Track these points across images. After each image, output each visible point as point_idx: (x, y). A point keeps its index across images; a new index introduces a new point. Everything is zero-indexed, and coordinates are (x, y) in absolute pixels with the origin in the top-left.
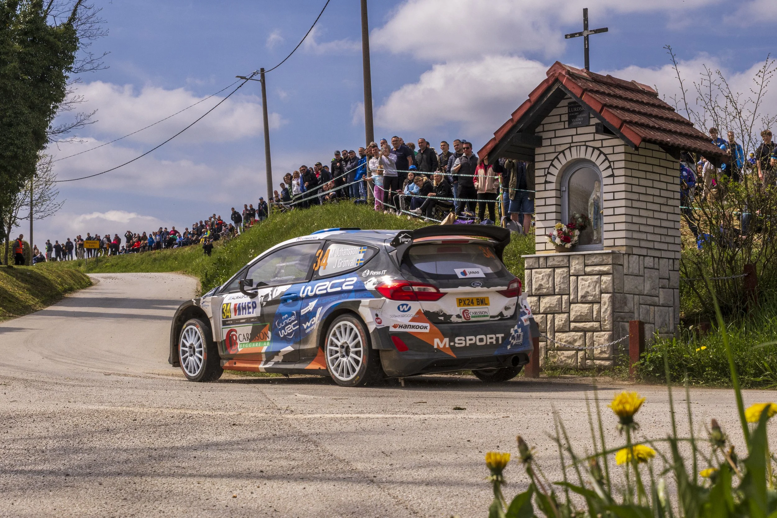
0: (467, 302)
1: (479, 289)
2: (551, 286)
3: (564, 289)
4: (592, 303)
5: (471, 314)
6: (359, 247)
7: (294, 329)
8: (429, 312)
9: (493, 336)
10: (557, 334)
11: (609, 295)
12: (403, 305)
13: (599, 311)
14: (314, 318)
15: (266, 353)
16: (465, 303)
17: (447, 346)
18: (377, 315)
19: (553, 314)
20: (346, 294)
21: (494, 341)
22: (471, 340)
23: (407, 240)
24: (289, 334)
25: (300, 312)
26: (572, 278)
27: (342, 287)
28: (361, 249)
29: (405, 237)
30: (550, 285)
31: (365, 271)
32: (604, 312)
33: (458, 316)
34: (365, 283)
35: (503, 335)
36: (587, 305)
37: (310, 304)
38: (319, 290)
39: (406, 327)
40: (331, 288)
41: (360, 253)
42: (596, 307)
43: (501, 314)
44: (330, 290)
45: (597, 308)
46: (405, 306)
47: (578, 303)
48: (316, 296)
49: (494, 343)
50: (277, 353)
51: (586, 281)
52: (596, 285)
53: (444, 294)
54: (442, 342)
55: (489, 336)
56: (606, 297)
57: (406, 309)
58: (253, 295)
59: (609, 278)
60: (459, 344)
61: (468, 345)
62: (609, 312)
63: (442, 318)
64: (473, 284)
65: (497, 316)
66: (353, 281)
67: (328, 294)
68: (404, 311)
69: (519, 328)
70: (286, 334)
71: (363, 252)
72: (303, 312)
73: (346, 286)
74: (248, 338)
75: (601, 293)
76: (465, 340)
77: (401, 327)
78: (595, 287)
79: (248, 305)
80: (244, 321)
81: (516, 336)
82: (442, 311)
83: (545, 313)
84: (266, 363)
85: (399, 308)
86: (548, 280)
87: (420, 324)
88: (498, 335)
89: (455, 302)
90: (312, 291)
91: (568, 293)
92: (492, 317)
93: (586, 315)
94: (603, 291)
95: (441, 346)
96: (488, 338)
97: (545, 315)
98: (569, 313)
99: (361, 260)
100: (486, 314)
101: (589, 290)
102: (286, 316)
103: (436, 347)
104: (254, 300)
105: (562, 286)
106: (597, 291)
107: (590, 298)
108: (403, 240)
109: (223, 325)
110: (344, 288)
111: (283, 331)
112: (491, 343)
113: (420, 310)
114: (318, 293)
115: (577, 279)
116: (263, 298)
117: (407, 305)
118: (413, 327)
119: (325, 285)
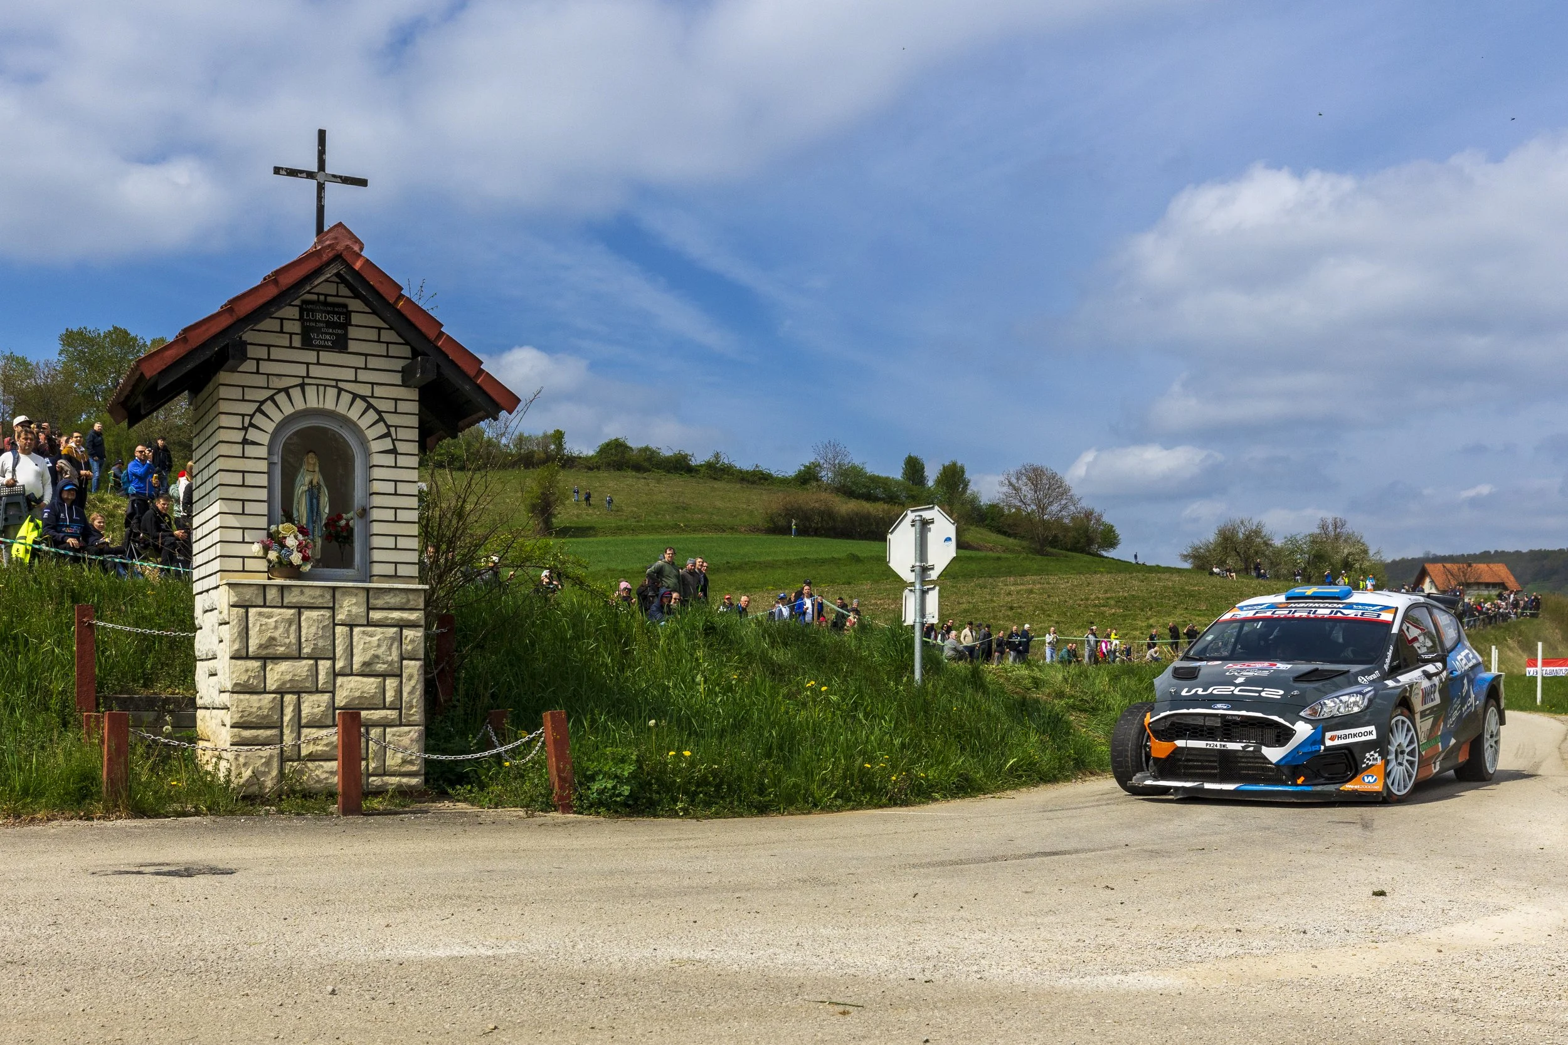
2: (294, 641)
3: (324, 648)
4: (384, 675)
10: (305, 731)
11: (418, 663)
13: (399, 691)
19: (298, 693)
26: (339, 630)
30: (293, 638)
32: (411, 693)
36: (372, 679)
42: (391, 683)
45: (395, 685)
47: (352, 674)
51: (371, 636)
52: (392, 645)
56: (413, 668)
59: (419, 634)
62: (418, 693)
75: (402, 658)
78: (390, 648)
83: (281, 692)
86: (288, 631)
91: (332, 656)
93: (373, 697)
94: (405, 656)
97: (279, 696)
98: (333, 693)
101: (380, 652)
105: (321, 643)
106: (395, 656)
107: (380, 667)
115: (351, 631)
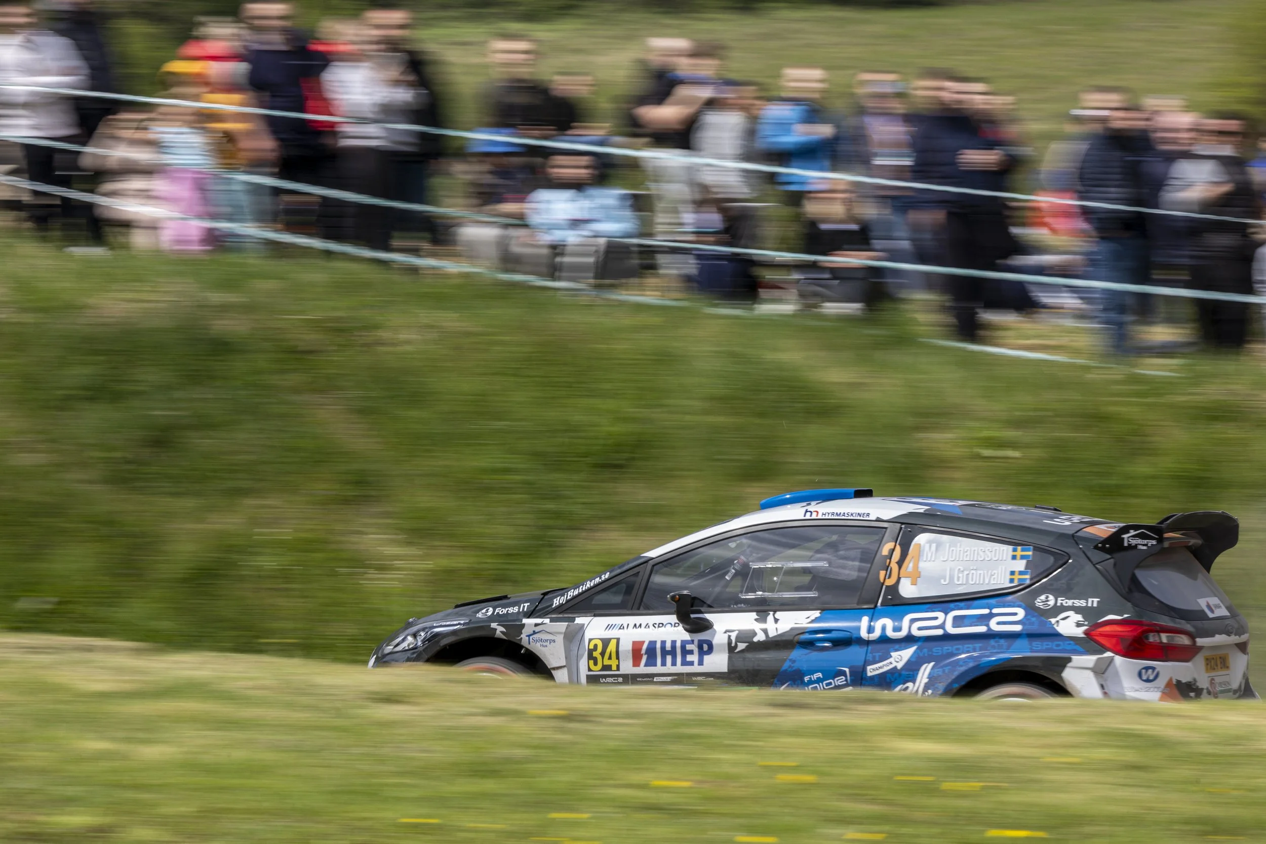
0: (1212, 663)
5: (1218, 686)
6: (1011, 548)
8: (1181, 682)
12: (1147, 668)
14: (910, 685)
16: (1211, 665)
18: (1103, 687)
20: (1002, 641)
23: (1145, 542)
25: (864, 670)
27: (988, 625)
28: (1015, 550)
29: (1142, 536)
31: (1043, 597)
33: (1208, 691)
34: (1053, 620)
37: (894, 655)
38: (920, 629)
40: (956, 624)
41: (1014, 557)
43: (1240, 687)
44: (951, 631)
46: (1150, 671)
48: (910, 639)
53: (1198, 649)
57: (1151, 678)
58: (699, 626)
63: (1193, 695)
66: (1015, 614)
67: (947, 637)
68: (1148, 681)
71: (1022, 557)
72: (873, 670)
73: (999, 624)
79: (683, 647)
80: (669, 679)
82: (1195, 682)
85: (1140, 675)
89: (1203, 664)
90: (897, 629)
99: (1021, 573)
102: (820, 675)
104: (703, 636)
108: (1134, 542)
110: (995, 627)
113: (1172, 678)
114: (916, 633)
116: (733, 636)
117: (1153, 668)
119: (935, 619)
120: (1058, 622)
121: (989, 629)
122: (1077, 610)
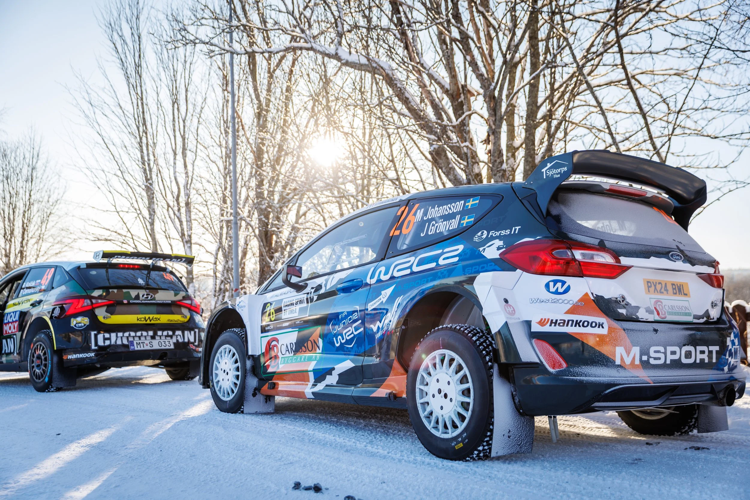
0: (659, 287)
1: (679, 265)
5: (667, 308)
7: (356, 333)
8: (602, 297)
9: (704, 348)
12: (555, 282)
14: (388, 315)
15: (315, 371)
16: (655, 288)
17: (637, 362)
18: (506, 301)
20: (445, 272)
21: (705, 357)
22: (673, 353)
23: (559, 170)
24: (349, 342)
25: (367, 306)
27: (437, 262)
28: (468, 201)
29: (556, 167)
31: (479, 234)
33: (649, 311)
34: (481, 249)
35: (717, 348)
37: (383, 292)
38: (398, 271)
39: (564, 323)
40: (419, 264)
41: (467, 207)
43: (707, 313)
44: (415, 269)
46: (559, 285)
48: (392, 280)
49: (706, 361)
50: (329, 372)
53: (627, 268)
54: (628, 353)
55: (699, 348)
57: (561, 290)
60: (655, 359)
61: (668, 362)
63: (623, 311)
64: (672, 256)
65: (701, 317)
66: (457, 249)
67: (412, 274)
68: (557, 293)
69: (735, 337)
70: (343, 341)
71: (473, 205)
72: (371, 306)
73: (444, 259)
74: (291, 349)
76: (665, 353)
77: (554, 323)
80: (288, 324)
81: (733, 350)
82: (624, 298)
84: (314, 385)
85: (547, 288)
87: (590, 319)
88: (711, 348)
89: (641, 286)
90: (386, 273)
92: (696, 317)
95: (628, 361)
96: (698, 352)
100: (687, 311)
102: (346, 313)
103: (618, 362)
108: (550, 173)
109: (262, 332)
110: (441, 262)
111: (340, 337)
112: (702, 360)
113: (587, 294)
114: (396, 274)
116: (313, 291)
117: (564, 283)
118: (577, 323)
119: (409, 261)
120: (484, 249)
121: (438, 264)
122: (500, 238)
